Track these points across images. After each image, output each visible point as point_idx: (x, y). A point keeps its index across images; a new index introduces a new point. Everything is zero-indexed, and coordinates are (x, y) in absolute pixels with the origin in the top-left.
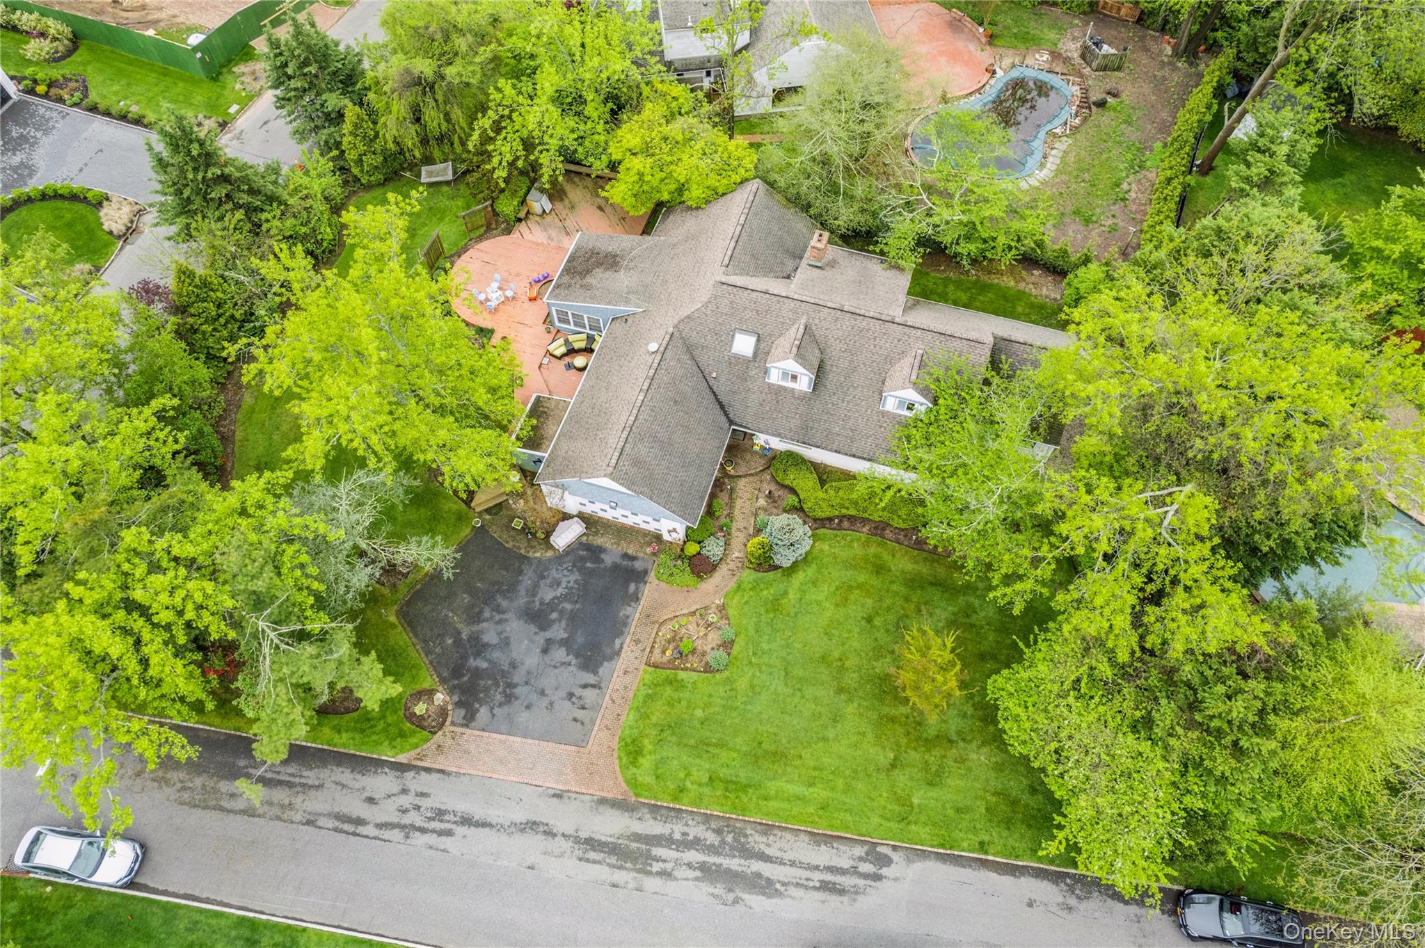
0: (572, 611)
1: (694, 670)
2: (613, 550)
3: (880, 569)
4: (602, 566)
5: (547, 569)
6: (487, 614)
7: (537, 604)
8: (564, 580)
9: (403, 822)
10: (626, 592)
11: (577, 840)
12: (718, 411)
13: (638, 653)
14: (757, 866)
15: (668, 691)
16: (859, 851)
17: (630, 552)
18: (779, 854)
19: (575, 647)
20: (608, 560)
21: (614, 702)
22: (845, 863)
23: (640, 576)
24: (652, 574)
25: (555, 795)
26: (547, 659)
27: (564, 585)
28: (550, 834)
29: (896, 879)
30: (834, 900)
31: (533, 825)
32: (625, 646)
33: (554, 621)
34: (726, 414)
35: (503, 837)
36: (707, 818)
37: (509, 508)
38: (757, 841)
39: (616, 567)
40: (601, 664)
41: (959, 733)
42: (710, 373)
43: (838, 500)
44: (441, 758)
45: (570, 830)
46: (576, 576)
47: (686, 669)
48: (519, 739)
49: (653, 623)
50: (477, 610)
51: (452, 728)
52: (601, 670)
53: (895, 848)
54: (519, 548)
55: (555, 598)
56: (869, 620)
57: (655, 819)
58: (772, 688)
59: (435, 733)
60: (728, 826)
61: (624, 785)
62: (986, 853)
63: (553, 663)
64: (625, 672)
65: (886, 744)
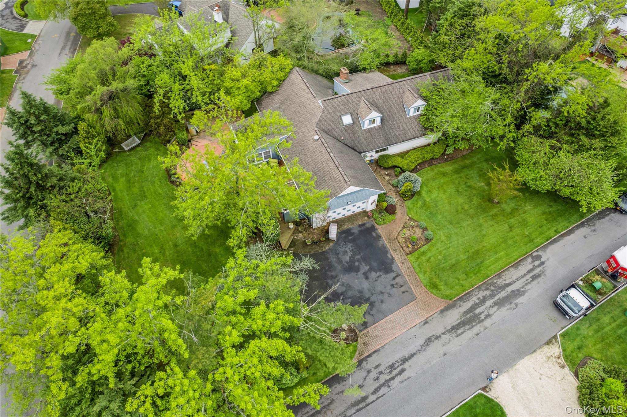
0: (361, 257)
1: (424, 245)
2: (354, 227)
3: (444, 174)
4: (355, 235)
5: (336, 250)
6: (330, 282)
7: (346, 264)
8: (347, 249)
9: (381, 383)
10: (374, 237)
11: (449, 331)
12: (353, 151)
13: (400, 254)
14: (509, 289)
15: (423, 258)
16: (529, 260)
17: (360, 223)
18: (511, 280)
19: (376, 268)
20: (356, 231)
21: (409, 276)
22: (530, 267)
23: (373, 228)
24: (376, 225)
25: (425, 324)
26: (371, 280)
27: (348, 251)
28: (438, 337)
29: (548, 259)
30: (539, 279)
31: (429, 341)
32: (393, 255)
33: (359, 265)
34: (356, 151)
35: (424, 353)
36: (479, 288)
37: (297, 240)
38: (501, 282)
39: (360, 232)
40: (392, 267)
41: (516, 205)
42: (340, 138)
43: (413, 160)
44: (370, 347)
45: (443, 330)
46: (349, 245)
47: (421, 247)
48: (391, 316)
49: (394, 240)
50: (325, 284)
51: (362, 333)
52: (393, 269)
53: (537, 251)
54: (318, 251)
55: (350, 258)
56: (458, 191)
57: (464, 302)
58: (453, 232)
59: (357, 340)
60: (488, 285)
61: (443, 300)
62: (560, 233)
63: (374, 280)
64: (403, 263)
65: (501, 223)
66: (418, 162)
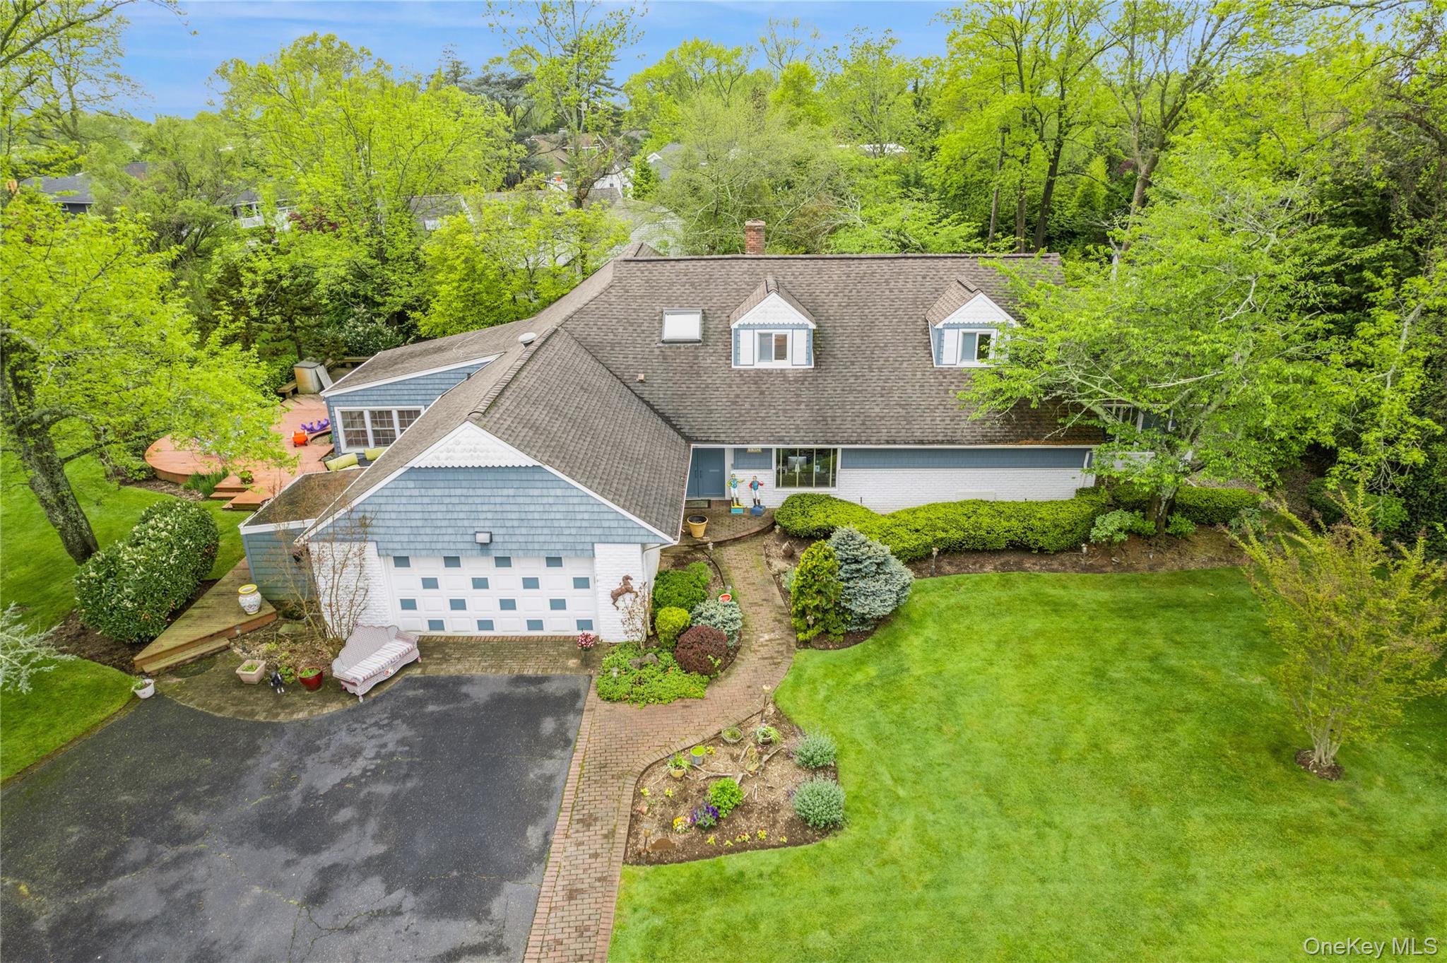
0: (395, 796)
1: (763, 846)
2: (490, 677)
4: (466, 704)
5: (323, 735)
6: (137, 853)
7: (297, 800)
8: (371, 744)
10: (536, 737)
13: (597, 843)
15: (712, 913)
17: (529, 672)
19: (412, 868)
20: (480, 693)
23: (563, 705)
24: (592, 695)
26: (324, 916)
27: (369, 753)
32: (557, 840)
33: (345, 826)
34: (678, 431)
39: (500, 700)
40: (495, 890)
42: (633, 377)
47: (742, 848)
49: (620, 775)
52: (497, 904)
54: (254, 714)
55: (345, 781)
56: (1100, 674)
58: (982, 835)
63: (343, 922)
64: (572, 895)
65: (1343, 881)
66: (940, 535)
